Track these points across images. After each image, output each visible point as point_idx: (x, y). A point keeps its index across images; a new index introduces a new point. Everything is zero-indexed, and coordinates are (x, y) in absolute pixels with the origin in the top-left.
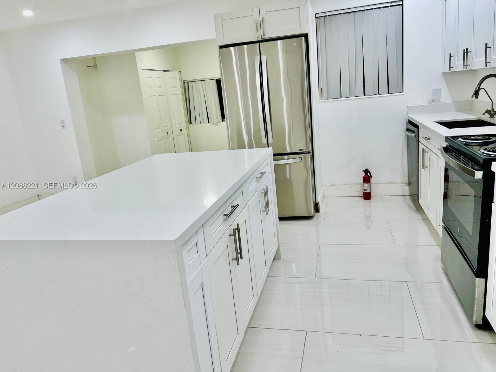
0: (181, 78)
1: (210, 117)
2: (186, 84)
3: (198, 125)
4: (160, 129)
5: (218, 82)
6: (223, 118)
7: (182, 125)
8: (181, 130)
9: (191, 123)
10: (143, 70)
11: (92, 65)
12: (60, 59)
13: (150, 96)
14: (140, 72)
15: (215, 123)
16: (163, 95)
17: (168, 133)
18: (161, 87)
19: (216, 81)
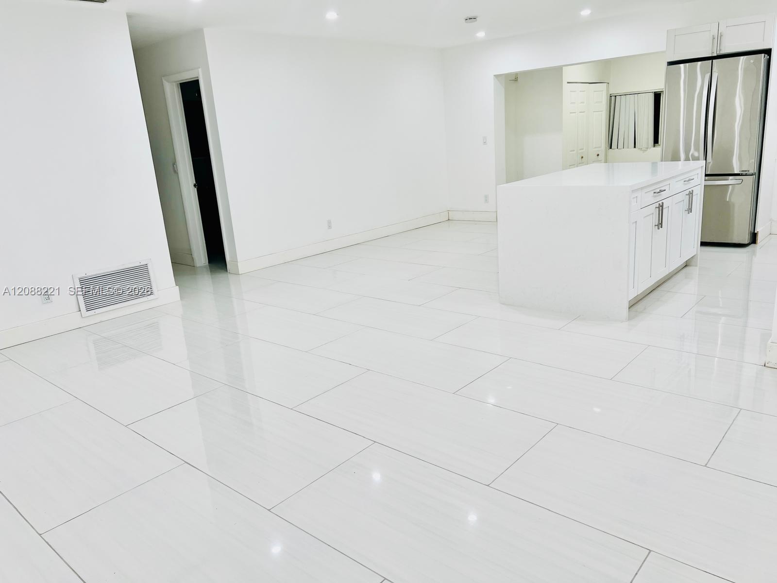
0: (608, 91)
1: (638, 139)
2: (613, 98)
3: (620, 150)
4: (575, 152)
5: (657, 96)
6: (656, 141)
7: (600, 149)
8: (598, 155)
9: (611, 148)
10: (568, 83)
11: (514, 78)
12: (495, 75)
13: (571, 113)
14: (565, 85)
15: (644, 149)
16: (584, 112)
17: (582, 157)
18: (583, 103)
19: (653, 94)
